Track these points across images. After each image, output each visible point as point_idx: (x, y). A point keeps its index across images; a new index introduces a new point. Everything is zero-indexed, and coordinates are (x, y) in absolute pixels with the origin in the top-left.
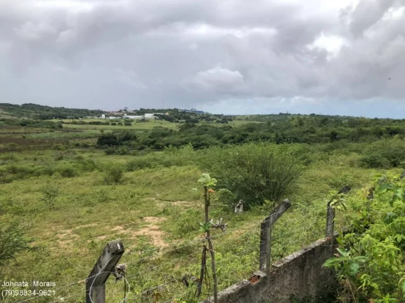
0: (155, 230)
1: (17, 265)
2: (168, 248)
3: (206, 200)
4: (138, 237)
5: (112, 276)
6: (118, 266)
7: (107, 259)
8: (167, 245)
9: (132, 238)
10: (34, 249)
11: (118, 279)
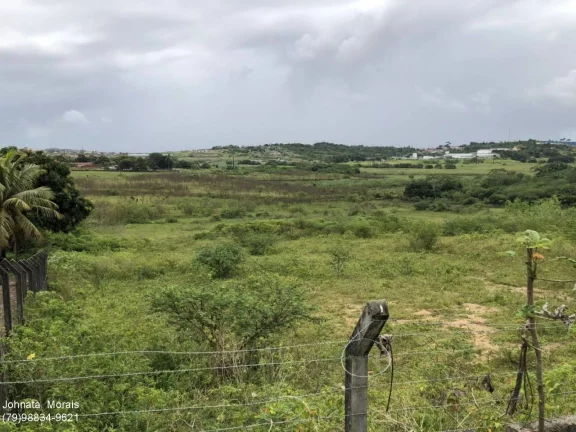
0: (478, 323)
1: (296, 336)
2: (497, 353)
3: (529, 269)
4: (451, 329)
5: (375, 348)
6: (383, 336)
7: (367, 322)
8: (496, 348)
9: (443, 329)
10: (315, 320)
11: (382, 353)
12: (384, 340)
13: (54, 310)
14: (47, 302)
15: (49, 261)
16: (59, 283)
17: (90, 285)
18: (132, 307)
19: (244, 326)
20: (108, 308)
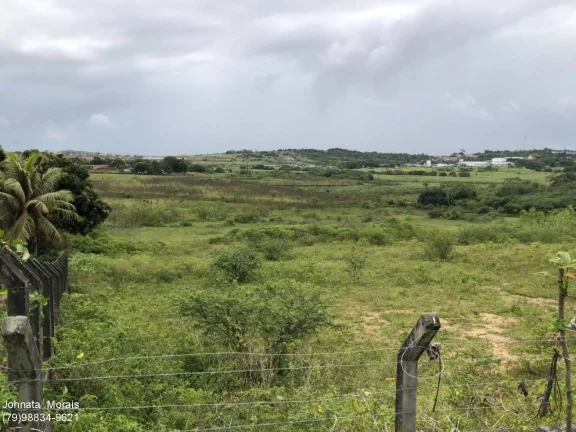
0: (496, 333)
1: (319, 342)
3: (561, 288)
6: (433, 343)
7: (421, 332)
8: (515, 358)
10: (338, 327)
11: (432, 359)
12: (434, 348)
13: (89, 313)
14: (82, 303)
15: (70, 263)
16: (80, 284)
17: (109, 288)
18: (153, 310)
19: (268, 331)
20: (130, 310)
